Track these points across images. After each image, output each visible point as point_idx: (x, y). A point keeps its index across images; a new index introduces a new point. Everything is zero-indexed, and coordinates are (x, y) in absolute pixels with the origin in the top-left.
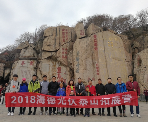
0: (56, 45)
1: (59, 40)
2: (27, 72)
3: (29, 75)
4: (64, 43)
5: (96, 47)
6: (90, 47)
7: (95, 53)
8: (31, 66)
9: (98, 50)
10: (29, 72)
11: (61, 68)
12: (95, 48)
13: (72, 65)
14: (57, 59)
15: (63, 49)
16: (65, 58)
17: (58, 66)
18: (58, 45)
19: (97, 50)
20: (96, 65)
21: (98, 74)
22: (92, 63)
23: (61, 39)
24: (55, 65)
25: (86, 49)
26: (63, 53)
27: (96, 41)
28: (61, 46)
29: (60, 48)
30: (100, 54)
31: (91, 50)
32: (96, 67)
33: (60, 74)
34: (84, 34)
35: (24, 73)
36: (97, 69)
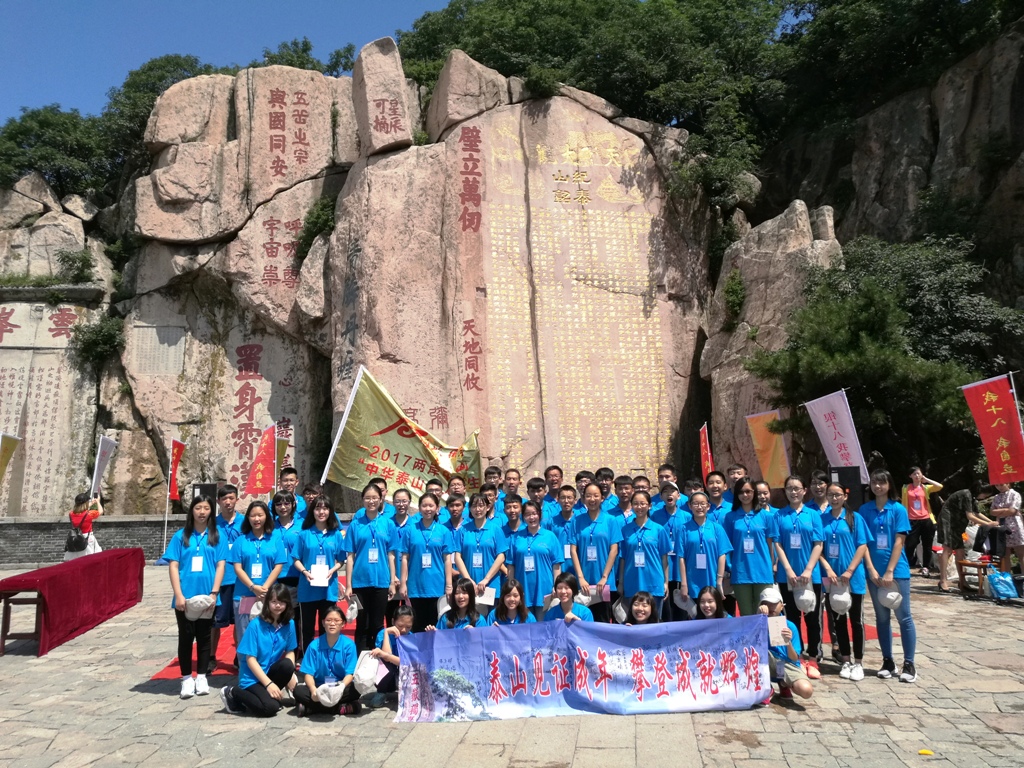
0: (226, 197)
1: (249, 164)
2: (35, 383)
3: (42, 402)
4: (277, 186)
5: (472, 209)
6: (427, 212)
7: (462, 248)
8: (60, 341)
9: (482, 229)
10: (46, 378)
11: (260, 348)
12: (462, 218)
13: (325, 330)
14: (233, 291)
15: (271, 224)
16: (282, 287)
17: (240, 336)
18: (238, 200)
19: (476, 230)
20: (465, 328)
21: (472, 382)
22: (437, 316)
23: (263, 159)
24: (221, 330)
25: (402, 228)
26: (271, 249)
27: (471, 173)
28: (258, 206)
29: (250, 217)
30: (494, 254)
31: (439, 231)
32: (463, 342)
33: (254, 390)
34: (396, 126)
35: (11, 385)
36: (468, 354)
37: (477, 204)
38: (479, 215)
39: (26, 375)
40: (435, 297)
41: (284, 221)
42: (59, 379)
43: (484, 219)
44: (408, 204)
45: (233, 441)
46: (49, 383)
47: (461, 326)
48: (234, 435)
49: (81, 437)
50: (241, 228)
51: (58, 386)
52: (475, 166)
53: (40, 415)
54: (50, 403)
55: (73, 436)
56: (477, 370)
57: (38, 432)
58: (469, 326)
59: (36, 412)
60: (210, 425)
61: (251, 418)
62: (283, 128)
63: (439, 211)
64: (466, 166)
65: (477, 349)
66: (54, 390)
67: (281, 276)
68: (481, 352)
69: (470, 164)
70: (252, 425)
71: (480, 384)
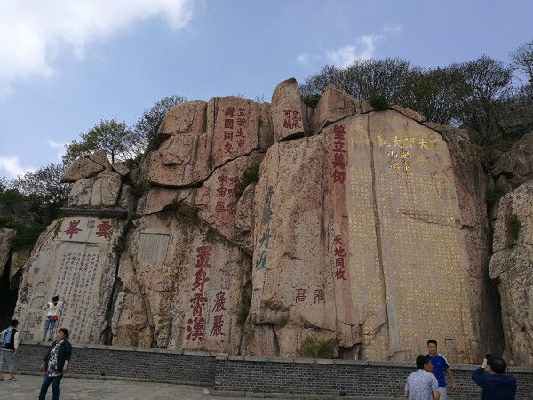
0: (198, 163)
2: (85, 263)
3: (87, 274)
4: (227, 158)
5: (340, 171)
6: (313, 171)
7: (334, 192)
8: (102, 240)
9: (346, 182)
10: (91, 260)
11: (211, 249)
12: (334, 175)
13: (250, 239)
14: (199, 214)
15: (222, 179)
16: (226, 214)
17: (200, 241)
18: (205, 165)
19: (342, 182)
20: (335, 240)
21: (340, 274)
22: (319, 232)
23: (220, 144)
24: (189, 237)
25: (298, 180)
26: (221, 192)
27: (340, 150)
28: (216, 168)
29: (211, 174)
30: (353, 197)
31: (320, 182)
32: (334, 248)
33: (205, 273)
34: (296, 125)
35: (72, 263)
36: (338, 256)
37: (343, 168)
38: (344, 174)
39: (81, 258)
40: (317, 220)
41: (230, 177)
42: (98, 261)
43: (347, 176)
44: (302, 167)
45: (190, 304)
46: (92, 263)
47: (333, 238)
48: (191, 301)
49: (105, 296)
50: (205, 180)
51: (96, 265)
52: (342, 147)
53: (85, 282)
54: (91, 275)
55: (101, 295)
56: (343, 267)
57: (82, 292)
58: (338, 239)
59: (83, 280)
60: (178, 293)
61: (202, 290)
62: (232, 128)
63: (320, 171)
64: (336, 147)
65: (343, 254)
66: (94, 268)
67: (226, 207)
68: (345, 255)
69: (339, 146)
70: (202, 295)
71: (345, 275)
